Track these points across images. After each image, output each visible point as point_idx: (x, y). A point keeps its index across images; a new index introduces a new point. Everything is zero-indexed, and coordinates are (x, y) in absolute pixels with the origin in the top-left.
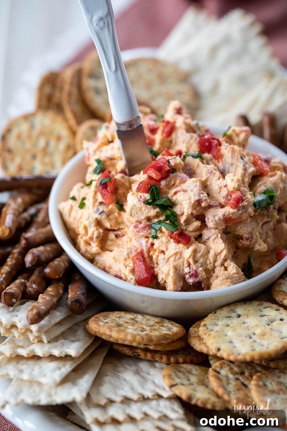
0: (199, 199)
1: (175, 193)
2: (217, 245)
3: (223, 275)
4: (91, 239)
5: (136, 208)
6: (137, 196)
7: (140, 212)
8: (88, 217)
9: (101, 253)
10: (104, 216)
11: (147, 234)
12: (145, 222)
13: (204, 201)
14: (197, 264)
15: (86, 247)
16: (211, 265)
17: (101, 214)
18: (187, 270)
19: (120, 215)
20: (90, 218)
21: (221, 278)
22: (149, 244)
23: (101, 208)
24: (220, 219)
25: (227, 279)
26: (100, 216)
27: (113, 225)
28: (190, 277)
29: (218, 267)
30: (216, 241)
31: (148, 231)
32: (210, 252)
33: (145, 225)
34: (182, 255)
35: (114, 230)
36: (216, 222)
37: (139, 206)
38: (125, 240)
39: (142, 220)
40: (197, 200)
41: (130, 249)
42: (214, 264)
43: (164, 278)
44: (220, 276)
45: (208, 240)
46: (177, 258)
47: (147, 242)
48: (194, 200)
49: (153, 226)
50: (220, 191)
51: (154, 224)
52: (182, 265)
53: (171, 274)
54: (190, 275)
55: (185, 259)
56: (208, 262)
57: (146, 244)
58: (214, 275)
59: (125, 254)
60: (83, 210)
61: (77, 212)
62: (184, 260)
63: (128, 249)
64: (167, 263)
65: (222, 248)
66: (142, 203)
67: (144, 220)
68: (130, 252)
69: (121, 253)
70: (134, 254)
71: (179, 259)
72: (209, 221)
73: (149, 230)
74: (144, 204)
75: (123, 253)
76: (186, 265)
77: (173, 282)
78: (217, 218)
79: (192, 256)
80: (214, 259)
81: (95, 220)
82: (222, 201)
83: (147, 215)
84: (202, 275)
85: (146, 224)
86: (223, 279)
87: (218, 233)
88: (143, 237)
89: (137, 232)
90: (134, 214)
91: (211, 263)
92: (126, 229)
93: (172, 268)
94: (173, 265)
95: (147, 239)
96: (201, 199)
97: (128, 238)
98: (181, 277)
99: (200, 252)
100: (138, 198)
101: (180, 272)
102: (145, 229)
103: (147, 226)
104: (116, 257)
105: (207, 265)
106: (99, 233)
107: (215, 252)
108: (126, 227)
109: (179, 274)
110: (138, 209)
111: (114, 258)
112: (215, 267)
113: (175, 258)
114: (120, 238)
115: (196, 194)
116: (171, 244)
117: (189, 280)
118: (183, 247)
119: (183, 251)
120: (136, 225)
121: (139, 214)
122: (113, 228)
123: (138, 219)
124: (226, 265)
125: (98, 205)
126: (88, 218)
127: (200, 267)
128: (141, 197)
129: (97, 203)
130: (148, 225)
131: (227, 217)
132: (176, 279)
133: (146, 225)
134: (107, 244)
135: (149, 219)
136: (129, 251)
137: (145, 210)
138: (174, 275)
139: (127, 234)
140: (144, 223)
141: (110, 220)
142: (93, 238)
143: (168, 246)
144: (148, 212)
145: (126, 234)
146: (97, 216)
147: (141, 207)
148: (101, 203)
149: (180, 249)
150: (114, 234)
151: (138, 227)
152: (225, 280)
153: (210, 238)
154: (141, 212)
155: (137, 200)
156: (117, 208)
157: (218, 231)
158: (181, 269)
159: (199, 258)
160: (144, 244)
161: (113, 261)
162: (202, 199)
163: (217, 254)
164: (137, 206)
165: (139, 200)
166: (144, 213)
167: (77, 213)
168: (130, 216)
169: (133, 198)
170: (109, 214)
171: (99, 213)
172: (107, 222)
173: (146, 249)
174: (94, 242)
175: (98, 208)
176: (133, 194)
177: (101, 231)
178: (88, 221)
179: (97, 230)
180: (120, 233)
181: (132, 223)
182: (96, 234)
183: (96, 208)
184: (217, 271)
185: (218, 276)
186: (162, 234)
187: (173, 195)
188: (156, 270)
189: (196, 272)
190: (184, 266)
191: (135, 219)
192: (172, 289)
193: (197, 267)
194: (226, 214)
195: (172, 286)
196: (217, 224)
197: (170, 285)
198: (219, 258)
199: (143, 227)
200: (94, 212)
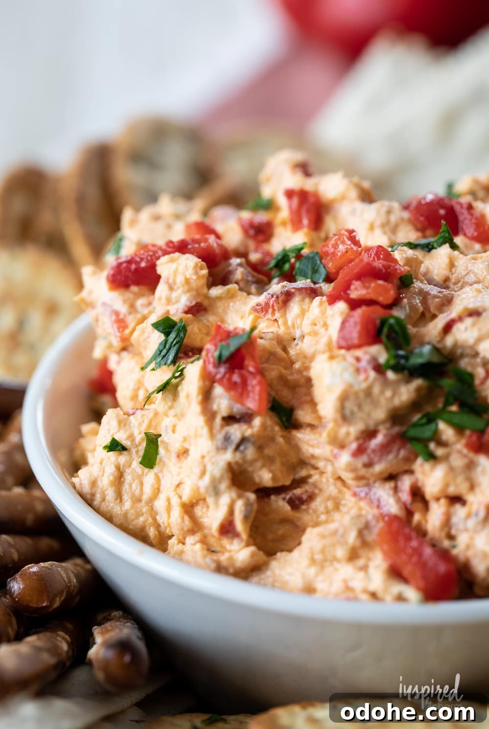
1: (448, 328)
4: (224, 529)
6: (344, 359)
7: (369, 402)
8: (201, 467)
9: (266, 562)
10: (250, 452)
11: (398, 462)
12: (386, 429)
15: (214, 558)
17: (242, 448)
19: (288, 440)
20: (209, 468)
22: (405, 496)
23: (236, 431)
26: (238, 455)
27: (279, 474)
31: (398, 455)
33: (388, 437)
37: (364, 386)
38: (322, 509)
39: (376, 425)
41: (362, 518)
47: (396, 490)
49: (413, 433)
51: (416, 427)
59: (352, 537)
60: (156, 469)
61: (140, 479)
63: (354, 521)
66: (372, 374)
67: (383, 422)
68: (364, 526)
69: (338, 536)
73: (402, 451)
74: (378, 375)
75: (342, 536)
81: (226, 470)
83: (390, 406)
85: (391, 432)
88: (380, 479)
89: (364, 465)
90: (352, 413)
92: (315, 477)
95: (392, 484)
97: (328, 499)
100: (352, 364)
102: (388, 448)
103: (393, 438)
104: (318, 557)
106: (248, 504)
108: (312, 472)
110: (362, 396)
111: (313, 561)
114: (304, 507)
116: (479, 469)
120: (359, 446)
121: (367, 408)
122: (280, 484)
123: (368, 426)
125: (222, 427)
126: (203, 473)
128: (358, 359)
129: (218, 421)
130: (397, 434)
133: (391, 435)
134: (270, 536)
135: (396, 417)
136: (359, 525)
137: (382, 392)
139: (321, 490)
140: (385, 432)
141: (269, 461)
142: (232, 524)
143: (472, 478)
144: (393, 396)
145: (317, 491)
146: (229, 456)
148: (230, 419)
150: (284, 499)
151: (365, 449)
154: (372, 402)
155: (350, 369)
156: (276, 424)
160: (387, 500)
161: (312, 571)
164: (356, 387)
165: (358, 371)
166: (379, 401)
167: (142, 484)
168: (340, 420)
169: (337, 366)
170: (261, 443)
171: (233, 446)
172: (262, 467)
173: (400, 508)
174: (237, 535)
175: (227, 433)
176: (332, 358)
177: (252, 496)
178: (206, 480)
179: (240, 496)
180: (302, 494)
181: (342, 447)
182: (239, 505)
183: (220, 436)
186: (445, 450)
187: (442, 335)
188: (460, 552)
191: (358, 427)
199: (382, 445)
200: (218, 449)
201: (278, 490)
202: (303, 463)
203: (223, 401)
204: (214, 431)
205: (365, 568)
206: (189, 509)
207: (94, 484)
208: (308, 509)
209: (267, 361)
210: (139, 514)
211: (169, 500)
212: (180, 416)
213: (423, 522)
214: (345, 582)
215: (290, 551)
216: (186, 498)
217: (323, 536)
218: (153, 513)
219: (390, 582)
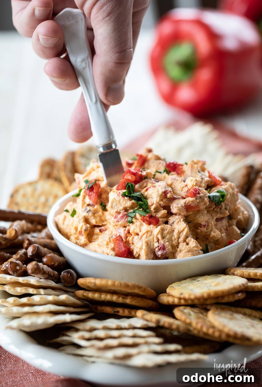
1: (147, 190)
2: (180, 225)
3: (185, 248)
4: (80, 233)
7: (119, 204)
9: (89, 244)
10: (90, 214)
11: (125, 222)
12: (123, 212)
13: (169, 192)
14: (165, 239)
15: (76, 240)
16: (176, 241)
17: (89, 212)
18: (156, 245)
19: (103, 214)
20: (80, 216)
21: (184, 252)
22: (126, 232)
23: (89, 208)
24: (182, 206)
25: (188, 252)
26: (87, 213)
27: (98, 222)
28: (159, 251)
29: (181, 242)
32: (175, 230)
33: (123, 214)
34: (153, 233)
35: (98, 226)
36: (179, 208)
37: (118, 199)
38: (108, 233)
39: (120, 211)
40: (163, 191)
41: (111, 234)
42: (178, 241)
43: (138, 251)
44: (183, 250)
45: (173, 224)
46: (148, 235)
47: (125, 230)
49: (129, 215)
50: (182, 190)
51: (131, 213)
52: (153, 241)
53: (144, 247)
54: (159, 249)
56: (173, 238)
57: (124, 232)
58: (178, 250)
59: (108, 239)
60: (74, 218)
61: (69, 220)
62: (154, 237)
64: (140, 240)
65: (184, 227)
66: (121, 196)
67: (122, 210)
69: (104, 238)
70: (114, 237)
71: (150, 236)
72: (174, 207)
73: (126, 219)
76: (155, 240)
77: (145, 253)
78: (179, 206)
79: (160, 232)
80: (177, 235)
81: (84, 218)
82: (183, 194)
83: (124, 206)
84: (169, 248)
86: (186, 253)
87: (181, 218)
88: (122, 226)
89: (117, 221)
90: (114, 206)
91: (175, 239)
92: (108, 225)
93: (145, 243)
94: (145, 241)
95: (124, 228)
96: (166, 191)
97: (110, 231)
98: (152, 251)
99: (166, 230)
100: (118, 194)
101: (151, 247)
102: (123, 218)
104: (100, 244)
105: (172, 241)
106: (87, 227)
107: (178, 230)
108: (108, 223)
110: (117, 202)
111: (99, 245)
112: (179, 243)
113: (147, 235)
114: (103, 232)
115: (163, 187)
116: (144, 226)
117: (158, 253)
118: (153, 227)
119: (153, 230)
120: (116, 216)
121: (118, 206)
122: (97, 224)
123: (118, 210)
124: (187, 241)
125: (86, 206)
127: (167, 242)
128: (120, 193)
129: (86, 205)
130: (126, 214)
131: (187, 204)
132: (147, 251)
134: (93, 238)
135: (126, 210)
136: (110, 236)
137: (123, 202)
138: (146, 248)
141: (96, 217)
142: (82, 232)
143: (141, 229)
144: (125, 203)
145: (108, 229)
146: (85, 214)
147: (120, 200)
148: (89, 205)
149: (151, 228)
150: (99, 229)
151: (117, 217)
152: (187, 253)
153: (174, 222)
154: (120, 204)
155: (117, 195)
156: (101, 208)
157: (181, 217)
158: (152, 243)
159: (166, 235)
160: (122, 232)
162: (168, 190)
163: (180, 232)
164: (116, 199)
165: (118, 195)
166: (122, 204)
168: (111, 208)
169: (113, 194)
170: (94, 213)
171: (87, 212)
172: (93, 219)
173: (125, 235)
174: (82, 235)
175: (86, 208)
176: (113, 191)
177: (89, 226)
178: (78, 219)
179: (85, 225)
180: (103, 228)
181: (113, 216)
182: (84, 228)
183: (84, 209)
184: (180, 246)
185: (182, 250)
186: (136, 220)
187: (145, 191)
188: (132, 247)
189: (164, 245)
190: (154, 241)
191: (115, 210)
192: (145, 259)
193: (165, 242)
194: (186, 202)
195: (145, 257)
196: (179, 210)
197: (143, 256)
198: (182, 235)
199: (121, 216)
200: (83, 212)
202: (106, 220)
203: (88, 201)
204: (83, 207)
205: (108, 247)
209: (104, 193)
213: (129, 239)
214: (103, 250)
215: (95, 242)
219: (111, 251)
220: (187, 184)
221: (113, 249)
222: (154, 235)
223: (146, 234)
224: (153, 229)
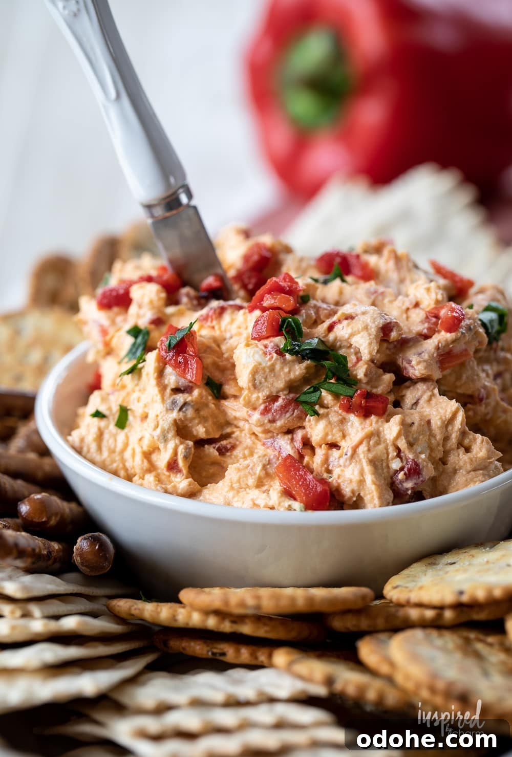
0: (384, 324)
1: (331, 328)
2: (440, 406)
4: (170, 466)
5: (264, 369)
6: (257, 346)
7: (272, 375)
8: (156, 423)
9: (200, 490)
10: (190, 412)
11: (293, 419)
12: (285, 395)
13: (394, 327)
14: (415, 447)
16: (439, 449)
17: (184, 409)
18: (396, 465)
19: (218, 407)
20: (161, 423)
21: (464, 471)
22: (298, 444)
23: (181, 398)
24: (433, 354)
25: (474, 470)
26: (181, 413)
27: (210, 430)
28: (406, 478)
29: (453, 450)
30: (433, 402)
31: (293, 413)
32: (433, 421)
33: (286, 400)
34: (382, 435)
36: (427, 364)
37: (269, 363)
38: (241, 455)
39: (278, 392)
40: (381, 326)
41: (266, 457)
42: (444, 447)
43: (356, 488)
44: (461, 468)
45: (417, 405)
46: (372, 443)
47: (292, 440)
48: (376, 329)
49: (304, 398)
50: (407, 318)
51: (306, 394)
52: (385, 456)
53: (369, 478)
54: (405, 474)
55: (388, 441)
56: (433, 441)
57: (292, 444)
58: (448, 468)
59: (258, 469)
60: (126, 430)
61: (115, 437)
62: (387, 445)
63: (261, 458)
64: (353, 460)
65: (454, 409)
66: (275, 355)
67: (282, 390)
68: (267, 462)
69: (249, 469)
70: (276, 463)
71: (378, 443)
72: (414, 363)
73: (296, 411)
74: (279, 357)
75: (252, 469)
76: (393, 453)
77: (377, 490)
78: (425, 356)
79: (403, 432)
80: (442, 434)
81: (173, 424)
82: (423, 328)
83: (287, 379)
84: (429, 471)
85: (288, 397)
86: (469, 472)
87: (432, 387)
88: (282, 433)
89: (269, 421)
90: (260, 383)
91: (438, 444)
92: (237, 433)
93: (367, 466)
94: (368, 458)
95: (290, 436)
96: (387, 324)
97: (245, 449)
98: (387, 480)
99: (413, 423)
100: (262, 350)
101: (383, 472)
102: (286, 409)
103: (289, 402)
104: (236, 485)
105: (431, 449)
106: (187, 448)
107: (441, 418)
108: (235, 430)
109: (383, 475)
110: (267, 370)
112: (446, 453)
113: (369, 444)
114: (228, 454)
115: (375, 316)
116: (349, 424)
117: (404, 484)
118: (377, 422)
119: (381, 429)
120: (265, 408)
121: (270, 380)
122: (210, 436)
123: (272, 392)
124: (466, 443)
125: (171, 395)
126: (157, 426)
127: (421, 453)
128: (266, 347)
129: (168, 391)
130: (292, 399)
131: (443, 351)
132: (379, 484)
133: (288, 399)
135: (292, 387)
136: (264, 462)
137: (282, 368)
138: (376, 477)
139: (240, 442)
140: (284, 397)
141: (204, 420)
142: (177, 462)
143: (344, 430)
144: (289, 372)
145: (238, 443)
146: (174, 415)
147: (273, 366)
148: (177, 390)
149: (374, 424)
150: (214, 448)
151: (270, 410)
152: (473, 473)
153: (419, 400)
154: (274, 376)
155: (260, 353)
156: (209, 394)
158: (384, 464)
159: (415, 436)
160: (286, 447)
161: (231, 494)
162: (390, 323)
163: (446, 422)
164: (263, 364)
165: (265, 354)
166: (280, 375)
167: (115, 441)
168: (252, 389)
169: (251, 350)
170: (199, 407)
171: (178, 408)
172: (198, 424)
173: (295, 452)
174: (180, 471)
175: (174, 399)
176: (248, 345)
177: (191, 443)
178: (159, 430)
179: (181, 443)
180: (227, 444)
181: (255, 409)
182: (181, 449)
183: (169, 401)
184: (452, 459)
185: (457, 467)
186: (326, 410)
187: (327, 333)
188: (333, 479)
189: (417, 464)
190: (390, 456)
191: (266, 392)
192: (377, 505)
193: (417, 455)
194: (440, 345)
195: (376, 501)
196: (428, 366)
197: (372, 498)
198: (452, 429)
199: (282, 406)
200: (167, 410)
201: (210, 441)
202: (228, 423)
203: (172, 377)
204: (165, 398)
205: (267, 491)
206: (147, 455)
207: (82, 440)
208: (231, 455)
209: (205, 352)
210: (113, 461)
211: (134, 450)
212: (143, 390)
213: (311, 462)
214: (253, 500)
215: (217, 482)
216: (145, 448)
217: (239, 470)
218: (123, 461)
219: (283, 499)
220: (419, 300)
221: (288, 494)
222: (385, 441)
223: (365, 444)
224: (380, 426)
